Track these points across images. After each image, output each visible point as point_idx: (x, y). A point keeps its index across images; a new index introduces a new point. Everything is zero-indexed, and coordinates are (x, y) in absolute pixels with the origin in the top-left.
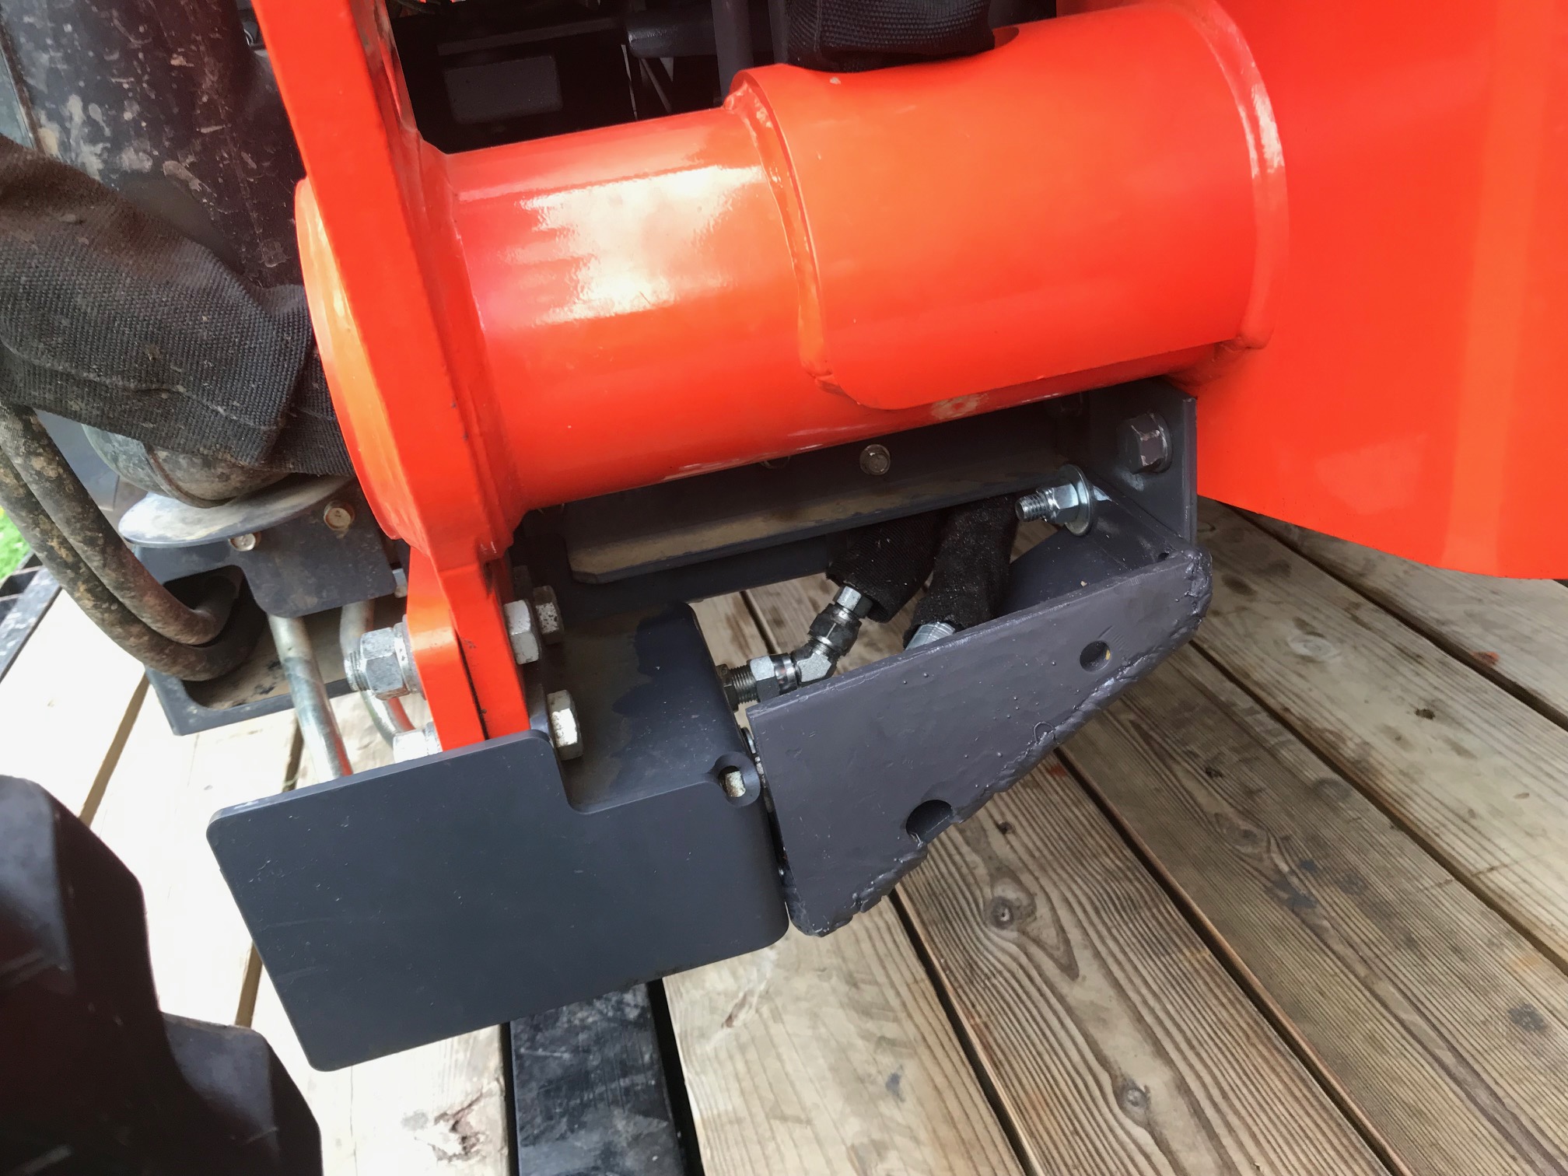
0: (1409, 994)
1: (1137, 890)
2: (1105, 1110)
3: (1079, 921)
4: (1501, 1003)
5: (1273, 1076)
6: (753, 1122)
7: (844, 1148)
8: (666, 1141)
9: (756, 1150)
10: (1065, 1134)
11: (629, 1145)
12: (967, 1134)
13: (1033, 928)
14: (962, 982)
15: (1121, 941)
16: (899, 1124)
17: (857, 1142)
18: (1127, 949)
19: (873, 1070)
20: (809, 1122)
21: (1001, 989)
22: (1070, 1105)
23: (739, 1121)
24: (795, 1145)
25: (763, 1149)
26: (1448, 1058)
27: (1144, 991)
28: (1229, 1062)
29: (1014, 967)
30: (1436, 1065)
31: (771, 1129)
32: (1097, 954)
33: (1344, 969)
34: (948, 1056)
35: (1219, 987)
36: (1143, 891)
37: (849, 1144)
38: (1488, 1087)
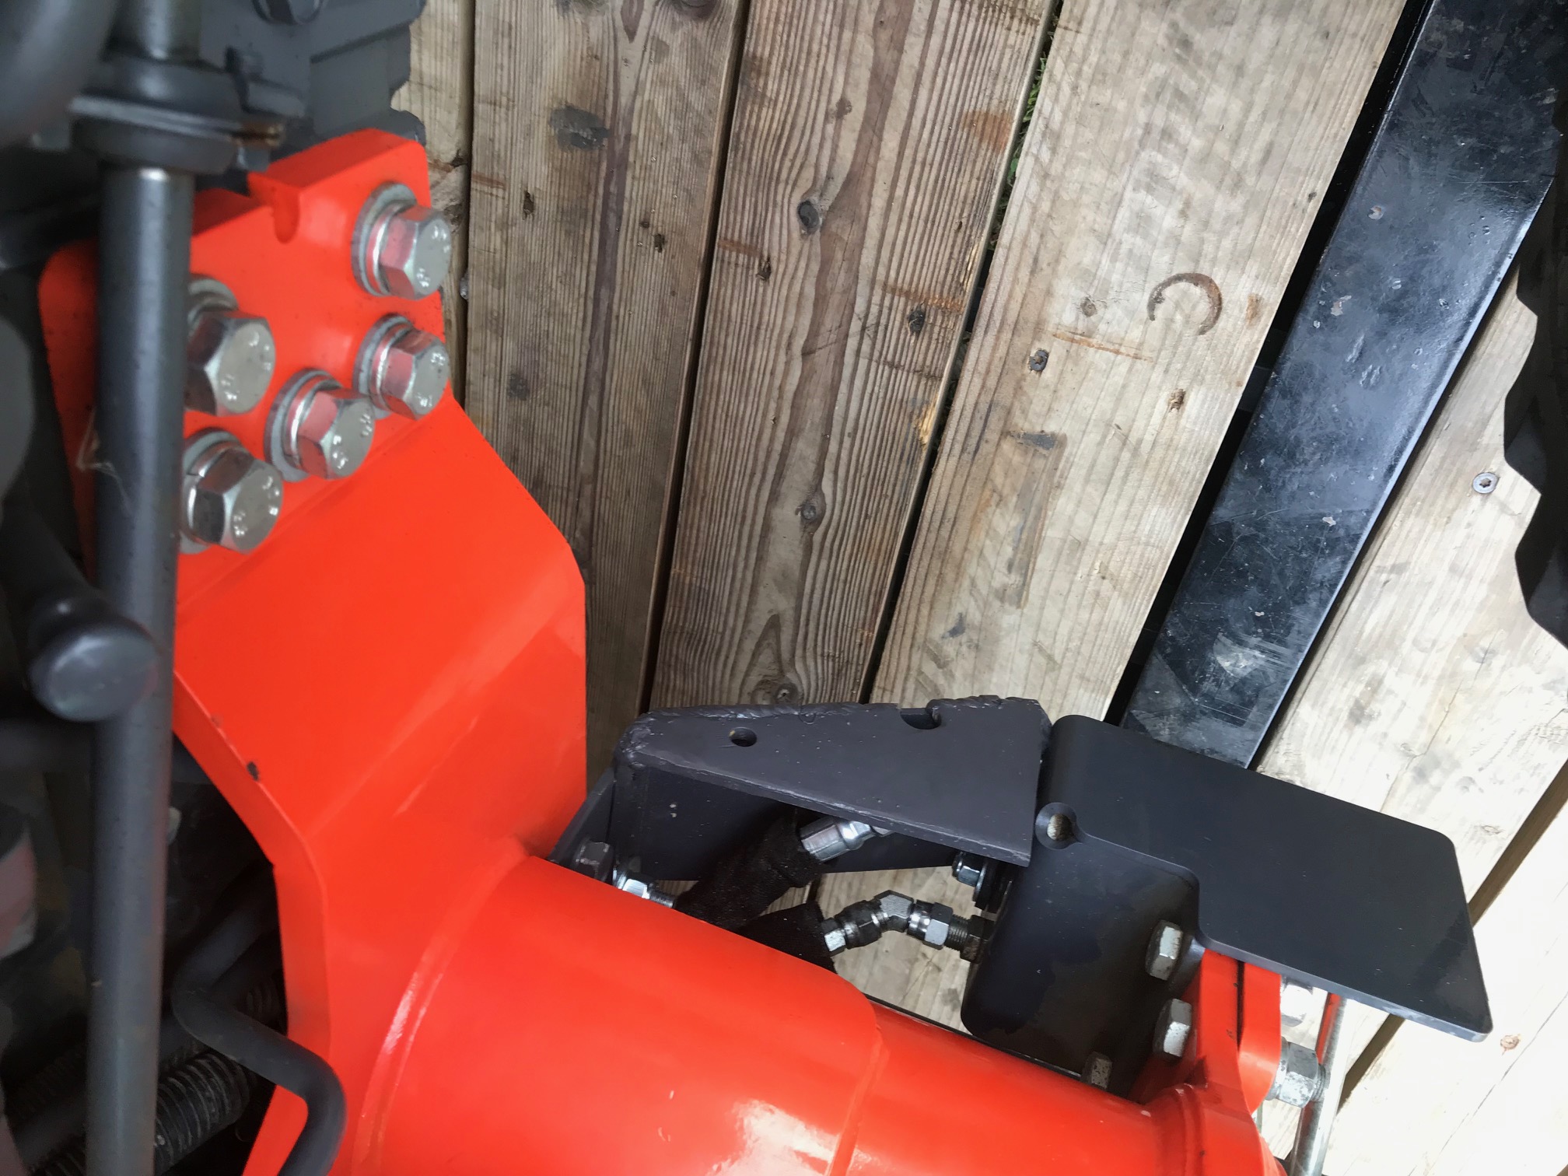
0: (575, 453)
1: (678, 648)
2: (835, 518)
3: (737, 653)
4: (524, 409)
5: (712, 465)
6: (1073, 670)
7: (1025, 610)
8: (1140, 699)
9: (1085, 650)
10: (875, 520)
11: (1168, 714)
12: (936, 564)
13: (773, 671)
14: (854, 667)
15: (722, 619)
16: (976, 601)
17: (1013, 608)
18: (724, 611)
19: (964, 649)
20: (1035, 644)
21: (832, 643)
22: (855, 536)
23: (1082, 677)
24: (1056, 633)
25: (1080, 648)
26: (593, 401)
27: (739, 575)
28: (730, 491)
29: (809, 654)
30: (605, 401)
31: (1063, 657)
32: (747, 621)
33: (597, 498)
34: (906, 623)
35: (689, 543)
36: (676, 642)
37: (1019, 610)
38: (588, 366)
